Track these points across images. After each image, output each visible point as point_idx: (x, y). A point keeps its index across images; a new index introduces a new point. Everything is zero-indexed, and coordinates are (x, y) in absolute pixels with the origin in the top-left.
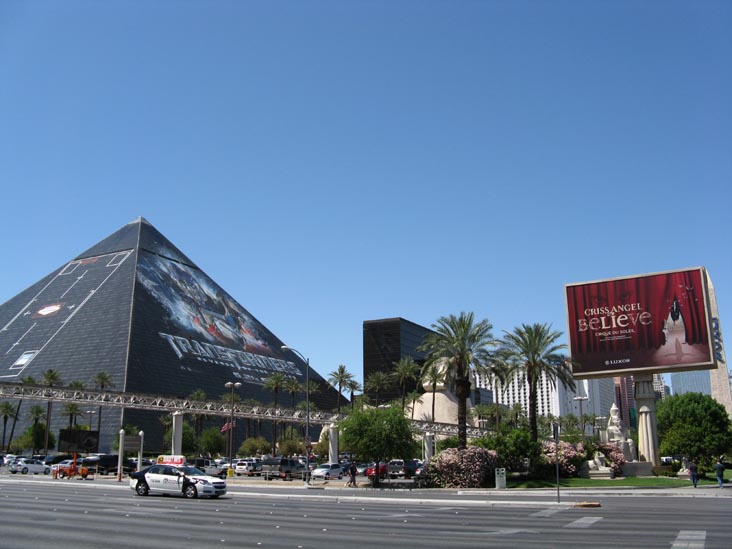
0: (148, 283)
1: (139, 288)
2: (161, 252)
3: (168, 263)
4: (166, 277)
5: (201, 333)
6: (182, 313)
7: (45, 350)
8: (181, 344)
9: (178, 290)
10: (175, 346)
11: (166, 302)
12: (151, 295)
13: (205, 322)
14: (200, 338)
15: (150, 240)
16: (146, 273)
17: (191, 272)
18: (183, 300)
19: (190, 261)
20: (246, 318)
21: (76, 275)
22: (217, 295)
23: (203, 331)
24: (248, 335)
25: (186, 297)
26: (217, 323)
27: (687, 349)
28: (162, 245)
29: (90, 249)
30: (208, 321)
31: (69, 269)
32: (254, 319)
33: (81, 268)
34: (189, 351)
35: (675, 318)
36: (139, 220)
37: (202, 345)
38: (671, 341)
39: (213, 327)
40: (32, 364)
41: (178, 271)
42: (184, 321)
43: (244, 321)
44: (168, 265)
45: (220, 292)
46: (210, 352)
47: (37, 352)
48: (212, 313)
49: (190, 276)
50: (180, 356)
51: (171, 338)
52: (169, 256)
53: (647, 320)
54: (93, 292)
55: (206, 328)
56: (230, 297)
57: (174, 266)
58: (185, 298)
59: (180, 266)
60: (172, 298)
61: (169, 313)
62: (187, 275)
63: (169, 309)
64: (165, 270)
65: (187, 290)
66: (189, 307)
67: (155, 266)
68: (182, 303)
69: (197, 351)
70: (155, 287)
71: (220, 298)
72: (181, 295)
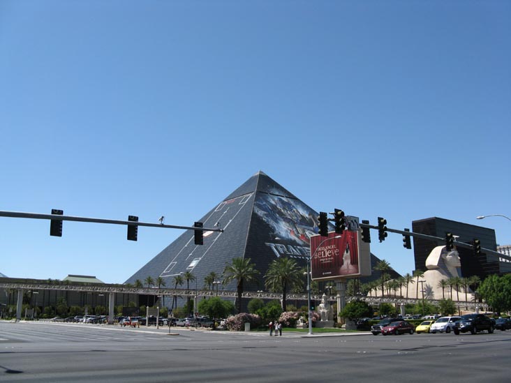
0: (260, 213)
1: (255, 216)
2: (271, 192)
4: (274, 207)
5: (295, 241)
6: (283, 229)
7: (204, 257)
8: (280, 249)
9: (281, 215)
10: (275, 251)
11: (272, 223)
12: (262, 220)
13: (298, 233)
14: (293, 243)
15: (265, 184)
16: (260, 207)
17: (292, 202)
18: (284, 221)
19: (293, 195)
21: (223, 210)
22: (309, 215)
23: (296, 239)
25: (287, 218)
26: (307, 233)
27: (351, 267)
28: (273, 187)
29: (232, 194)
30: (301, 232)
31: (220, 207)
33: (227, 206)
34: (285, 252)
35: (347, 252)
36: (258, 173)
37: (294, 248)
38: (345, 263)
39: (304, 236)
40: (197, 266)
41: (282, 202)
42: (283, 234)
44: (276, 199)
45: (312, 212)
46: (299, 251)
47: (200, 258)
48: (303, 226)
49: (290, 204)
50: (278, 256)
51: (273, 246)
52: (277, 193)
53: (337, 253)
54: (231, 221)
55: (298, 237)
57: (280, 200)
58: (286, 220)
59: (284, 199)
60: (276, 221)
61: (273, 230)
62: (289, 204)
63: (274, 227)
64: (273, 203)
65: (288, 213)
66: (288, 224)
67: (267, 201)
68: (284, 223)
69: (290, 252)
70: (265, 215)
71: (311, 217)
72: (283, 218)
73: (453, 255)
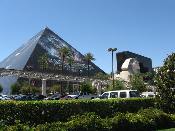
0: (42, 44)
1: (38, 45)
2: (50, 36)
3: (52, 39)
4: (50, 42)
5: (58, 57)
6: (53, 52)
9: (53, 46)
11: (47, 49)
12: (42, 47)
14: (57, 59)
15: (48, 32)
16: (42, 41)
18: (54, 48)
20: (77, 53)
24: (77, 58)
25: (56, 48)
28: (52, 34)
31: (26, 43)
32: (80, 54)
36: (45, 28)
37: (57, 61)
42: (52, 54)
43: (76, 54)
45: (69, 46)
46: (59, 62)
52: (53, 37)
54: (28, 48)
56: (73, 48)
57: (54, 40)
58: (55, 48)
59: (57, 40)
60: (50, 48)
61: (47, 52)
62: (58, 42)
63: (48, 51)
64: (50, 40)
65: (57, 46)
66: (56, 50)
67: (46, 39)
68: (54, 49)
69: (54, 63)
70: (44, 45)
71: (69, 48)
72: (54, 47)
73: (136, 63)
